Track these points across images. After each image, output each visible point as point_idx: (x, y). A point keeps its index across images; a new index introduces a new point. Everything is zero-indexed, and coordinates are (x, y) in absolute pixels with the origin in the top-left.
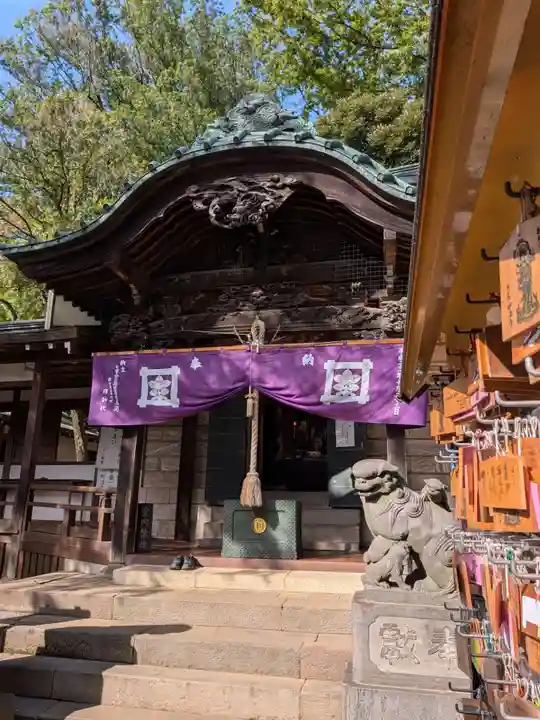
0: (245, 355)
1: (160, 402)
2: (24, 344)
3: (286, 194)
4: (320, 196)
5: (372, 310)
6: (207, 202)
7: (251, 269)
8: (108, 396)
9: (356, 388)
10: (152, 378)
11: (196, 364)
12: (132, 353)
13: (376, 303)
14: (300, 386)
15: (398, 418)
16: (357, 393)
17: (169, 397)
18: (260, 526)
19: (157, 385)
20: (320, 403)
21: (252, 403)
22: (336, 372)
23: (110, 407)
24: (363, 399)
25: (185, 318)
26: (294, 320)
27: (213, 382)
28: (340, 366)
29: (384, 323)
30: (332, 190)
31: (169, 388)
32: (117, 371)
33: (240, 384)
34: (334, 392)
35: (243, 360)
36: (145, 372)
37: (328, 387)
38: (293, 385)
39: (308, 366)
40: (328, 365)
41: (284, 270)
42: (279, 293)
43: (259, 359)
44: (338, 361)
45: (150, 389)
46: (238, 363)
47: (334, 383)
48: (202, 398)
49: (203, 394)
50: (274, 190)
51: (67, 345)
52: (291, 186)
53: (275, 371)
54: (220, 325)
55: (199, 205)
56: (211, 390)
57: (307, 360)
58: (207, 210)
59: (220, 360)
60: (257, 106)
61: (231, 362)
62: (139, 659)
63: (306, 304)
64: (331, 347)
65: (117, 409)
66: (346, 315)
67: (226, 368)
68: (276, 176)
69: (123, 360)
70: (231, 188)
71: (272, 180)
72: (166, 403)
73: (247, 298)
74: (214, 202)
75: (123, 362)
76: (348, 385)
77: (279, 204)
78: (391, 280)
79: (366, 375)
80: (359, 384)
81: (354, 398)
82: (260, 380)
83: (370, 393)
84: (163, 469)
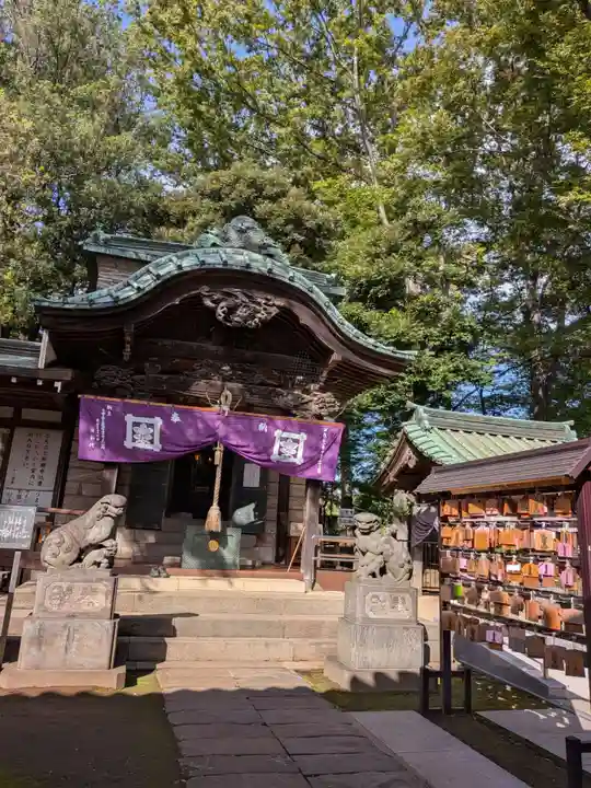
0: (215, 417)
1: (142, 445)
2: (10, 377)
3: (274, 311)
4: (296, 318)
5: (307, 397)
6: (216, 302)
7: (221, 349)
8: (94, 434)
9: (294, 452)
10: (136, 424)
11: (175, 418)
12: (118, 400)
13: (307, 392)
14: (256, 447)
15: (320, 476)
16: (295, 456)
17: (152, 442)
18: (213, 545)
19: (141, 430)
20: (269, 460)
21: (218, 455)
22: (282, 439)
23: (98, 445)
24: (299, 460)
25: (165, 377)
26: (252, 394)
27: (190, 434)
28: (285, 435)
29: (314, 408)
30: (305, 317)
31: (152, 435)
32: (103, 414)
33: (210, 439)
34: (280, 454)
35: (213, 421)
36: (130, 418)
37: (276, 449)
38: (252, 445)
39: (263, 432)
40: (278, 433)
41: (248, 354)
42: (243, 371)
43: (226, 421)
44: (284, 431)
45: (134, 433)
46: (210, 423)
47: (281, 447)
48: (180, 446)
49: (182, 443)
50: (266, 308)
51: (58, 385)
52: (278, 307)
53: (238, 432)
54: (193, 388)
55: (208, 303)
56: (189, 442)
57: (262, 427)
58: (216, 308)
59: (195, 418)
60: (248, 228)
61: (204, 421)
62: (178, 633)
63: (262, 384)
64: (279, 420)
65: (103, 447)
66: (290, 397)
67: (200, 426)
68: (269, 297)
69: (110, 405)
70: (237, 297)
71: (267, 299)
72: (149, 447)
73: (218, 370)
74: (222, 304)
75: (109, 407)
76: (289, 450)
77: (269, 318)
78: (323, 380)
79: (302, 444)
80: (297, 450)
81: (292, 460)
82: (226, 437)
83: (304, 457)
84: (84, 493)
